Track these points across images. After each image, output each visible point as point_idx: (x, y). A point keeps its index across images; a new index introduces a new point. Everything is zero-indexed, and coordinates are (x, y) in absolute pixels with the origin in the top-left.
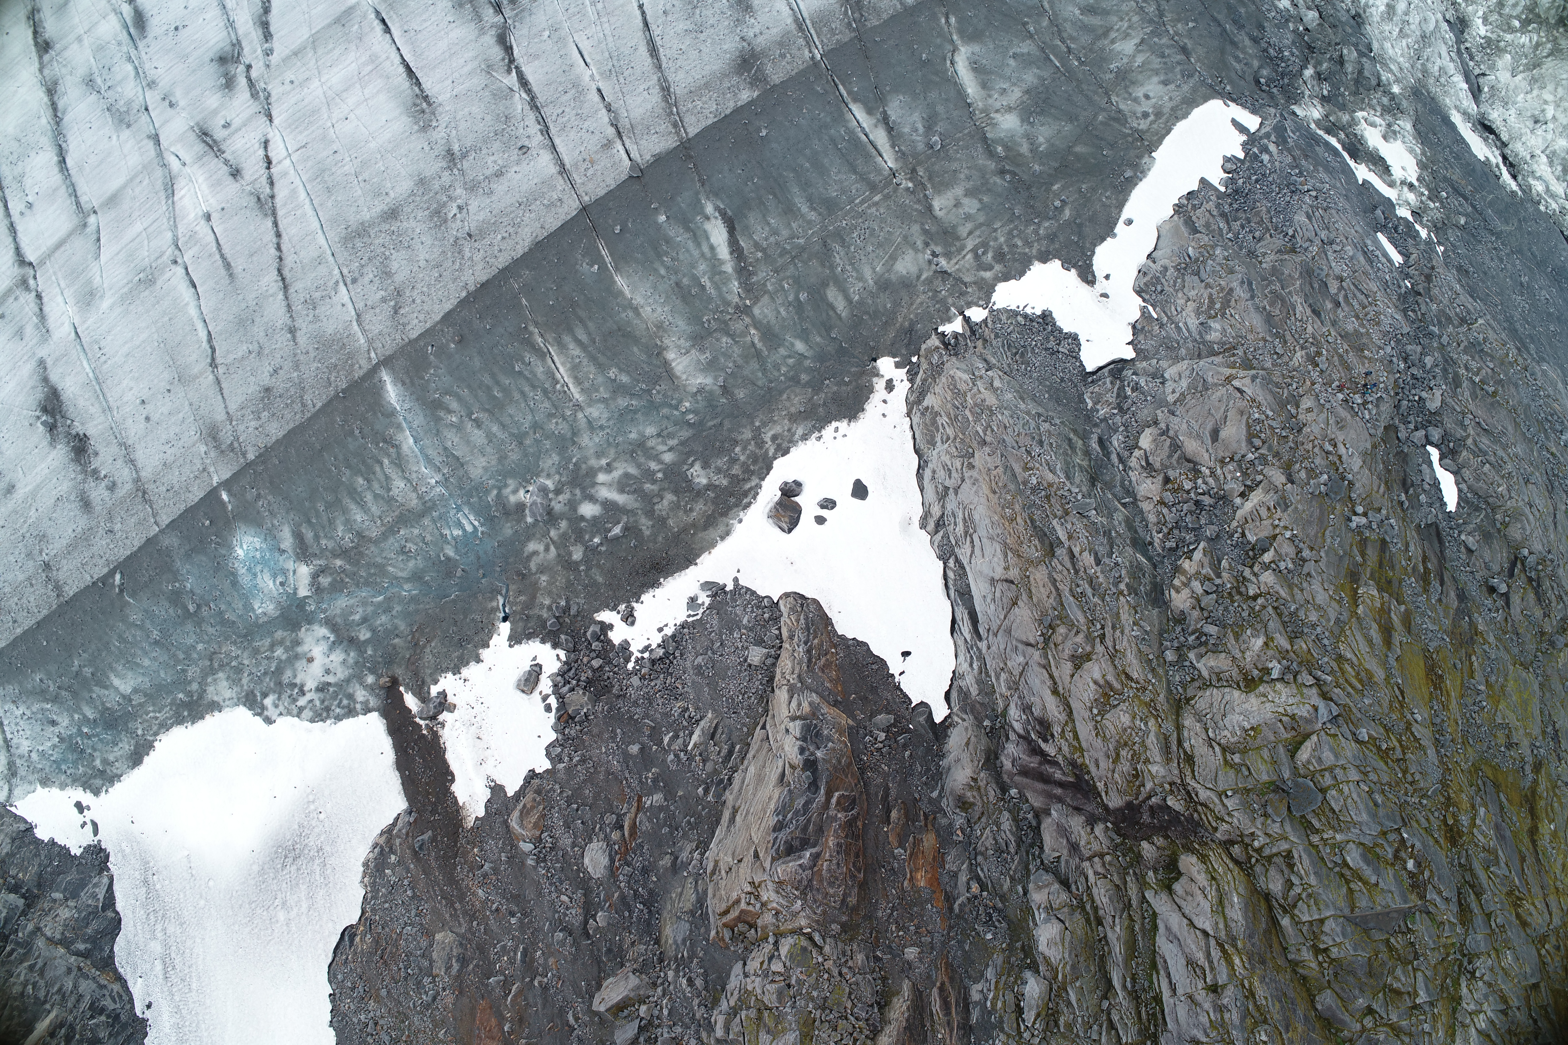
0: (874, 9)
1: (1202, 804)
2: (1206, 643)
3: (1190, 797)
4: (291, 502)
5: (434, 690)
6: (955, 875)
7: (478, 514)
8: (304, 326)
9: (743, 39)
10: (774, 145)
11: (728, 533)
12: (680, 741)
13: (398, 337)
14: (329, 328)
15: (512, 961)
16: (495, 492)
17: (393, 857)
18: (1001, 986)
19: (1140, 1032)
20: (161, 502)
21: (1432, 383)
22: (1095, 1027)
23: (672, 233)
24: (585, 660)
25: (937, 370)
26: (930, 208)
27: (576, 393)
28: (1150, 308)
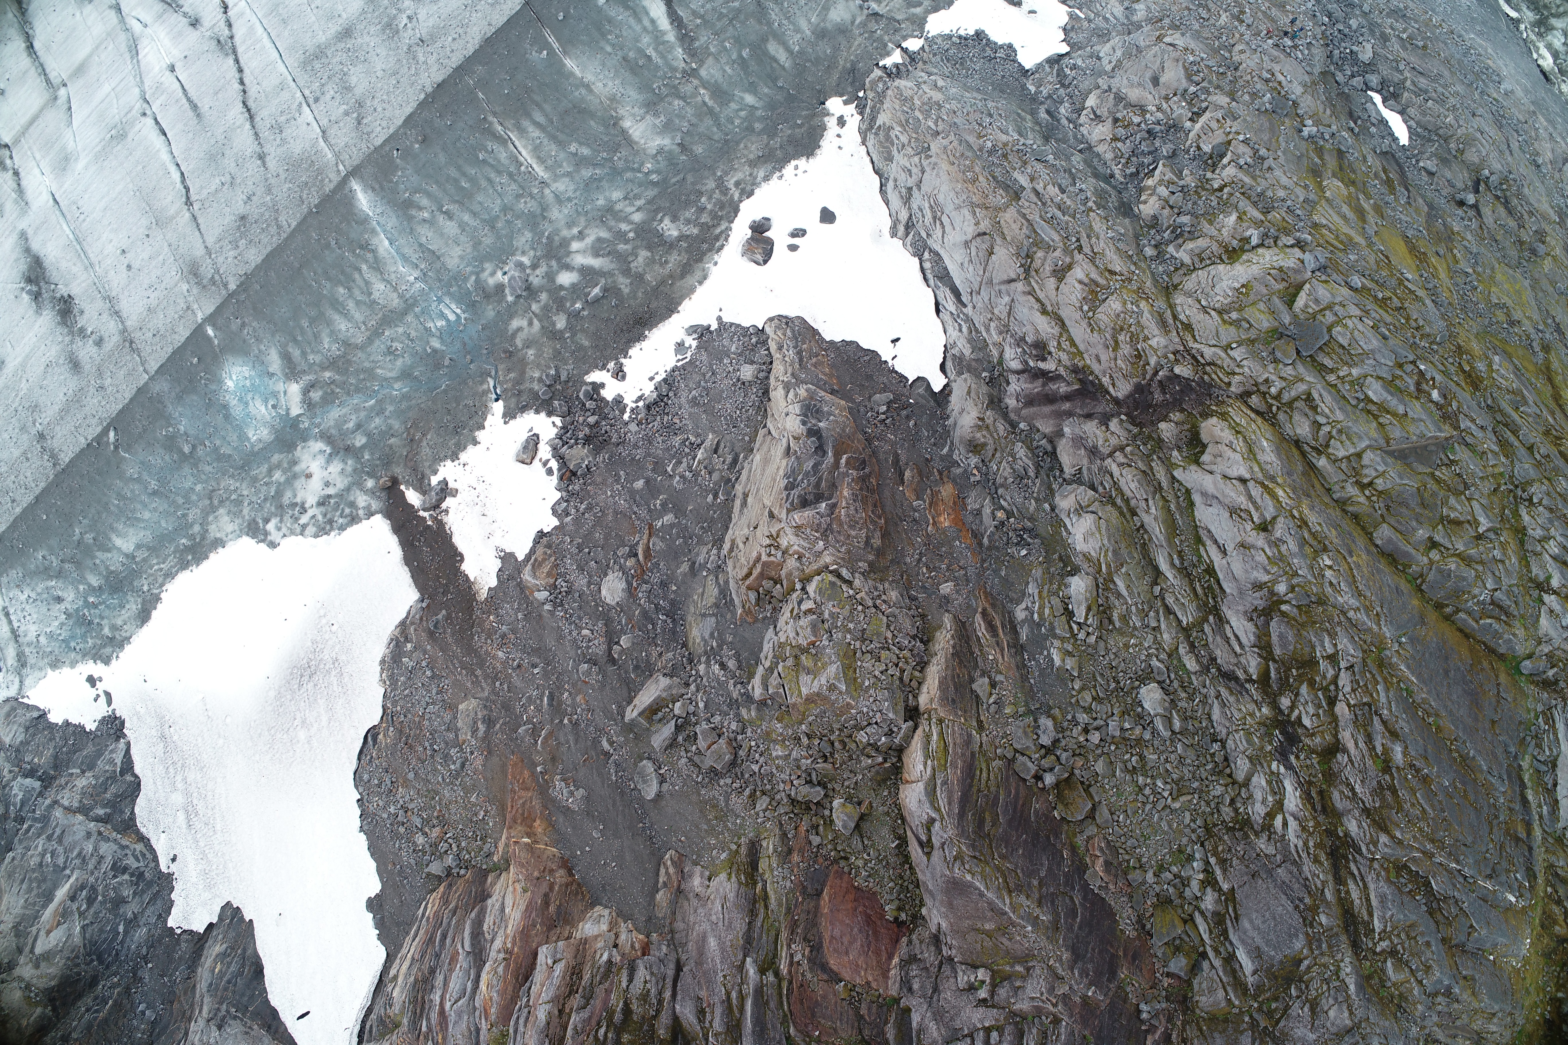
1: (1209, 364)
2: (1181, 235)
3: (1196, 361)
4: (275, 324)
5: (434, 480)
6: (978, 513)
7: (459, 302)
8: (272, 150)
11: (705, 278)
12: (684, 465)
13: (364, 146)
14: (297, 148)
15: (539, 709)
16: (473, 278)
17: (409, 645)
18: (1045, 594)
19: (1199, 608)
20: (148, 349)
21: (1361, 39)
22: (1152, 614)
23: (613, 14)
24: (581, 419)
25: (883, 95)
27: (540, 171)
28: (1077, 11)
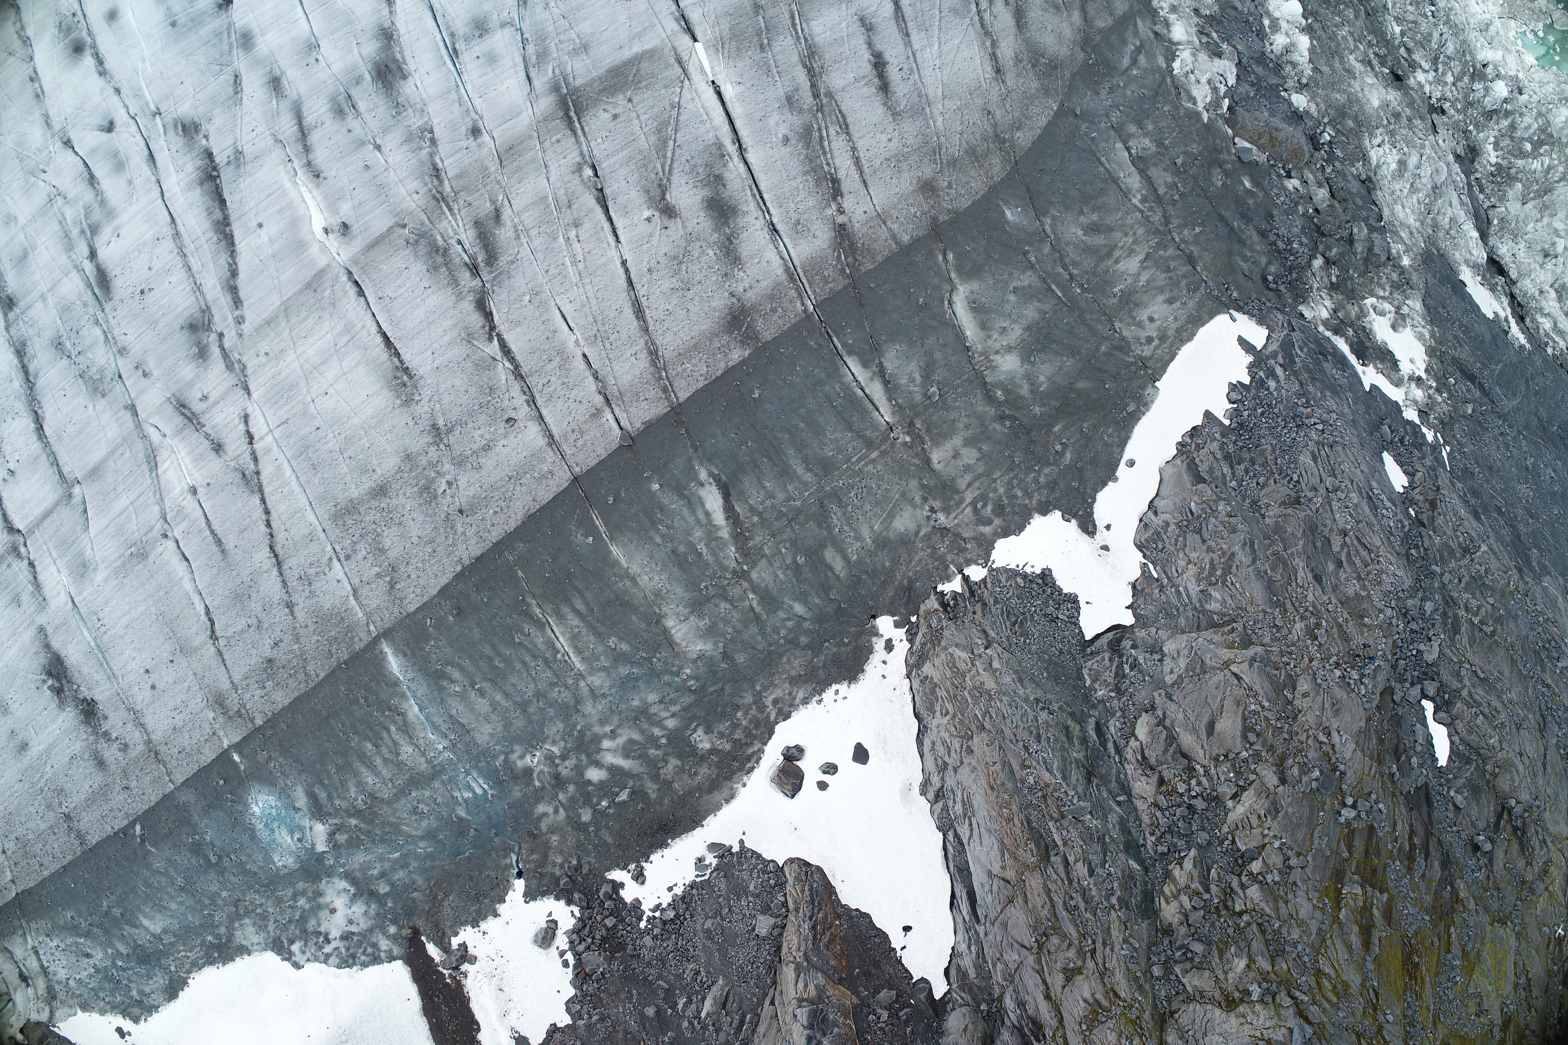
0: (868, 250)
2: (1191, 960)
4: (302, 765)
5: (455, 942)
7: (487, 777)
8: (301, 601)
9: (732, 294)
10: (768, 406)
11: (732, 796)
12: (693, 1007)
13: (396, 611)
14: (327, 603)
16: (502, 757)
20: (174, 763)
21: (1431, 633)
23: (666, 501)
24: (599, 918)
25: (936, 637)
26: (928, 462)
27: (577, 662)
28: (1151, 566)
